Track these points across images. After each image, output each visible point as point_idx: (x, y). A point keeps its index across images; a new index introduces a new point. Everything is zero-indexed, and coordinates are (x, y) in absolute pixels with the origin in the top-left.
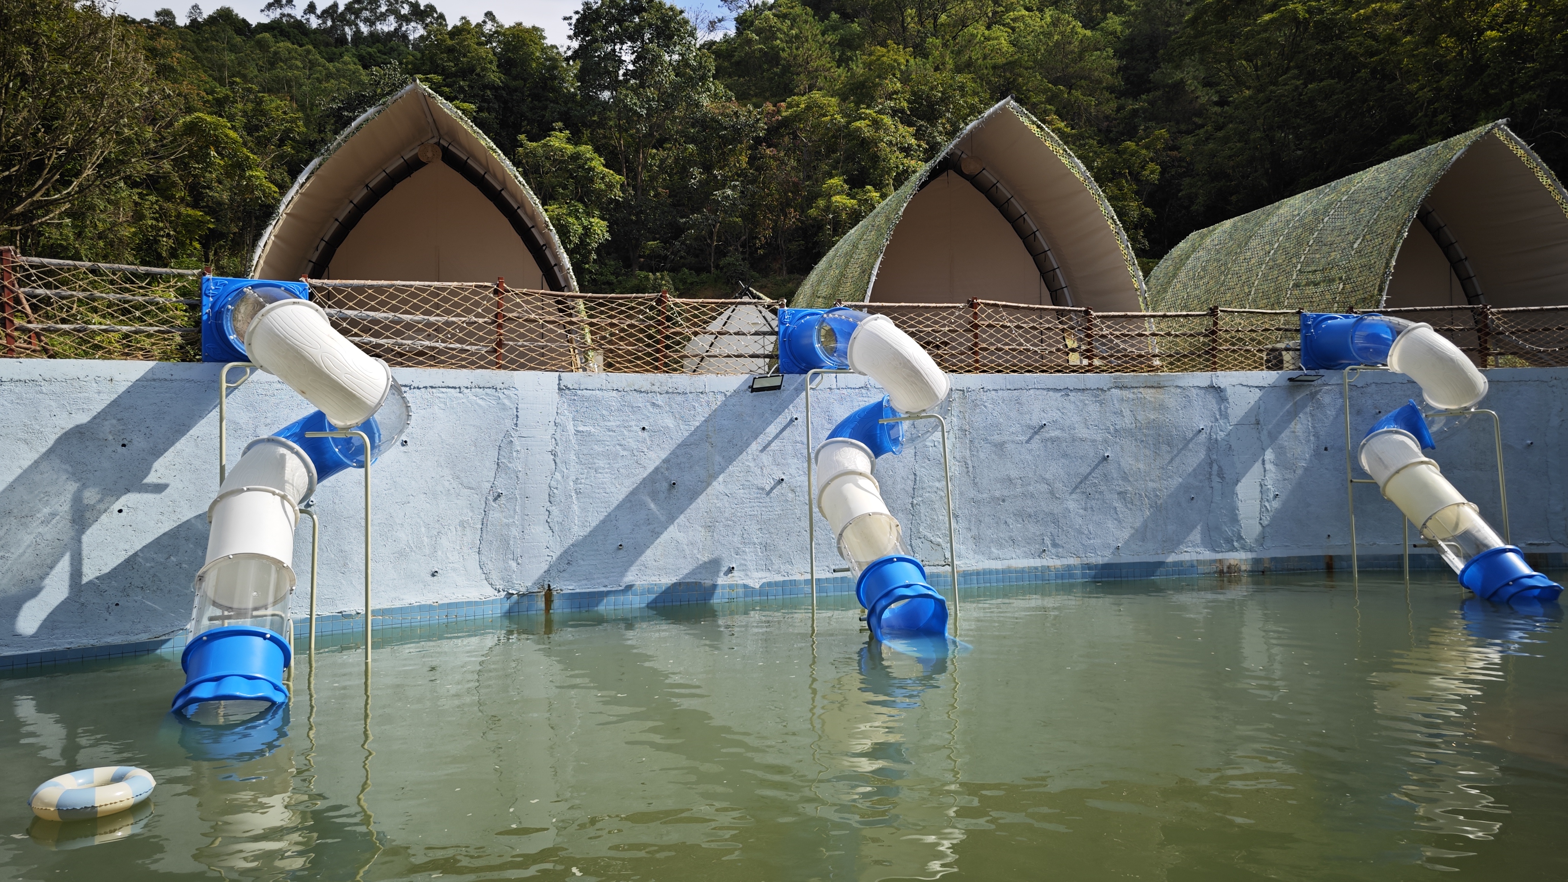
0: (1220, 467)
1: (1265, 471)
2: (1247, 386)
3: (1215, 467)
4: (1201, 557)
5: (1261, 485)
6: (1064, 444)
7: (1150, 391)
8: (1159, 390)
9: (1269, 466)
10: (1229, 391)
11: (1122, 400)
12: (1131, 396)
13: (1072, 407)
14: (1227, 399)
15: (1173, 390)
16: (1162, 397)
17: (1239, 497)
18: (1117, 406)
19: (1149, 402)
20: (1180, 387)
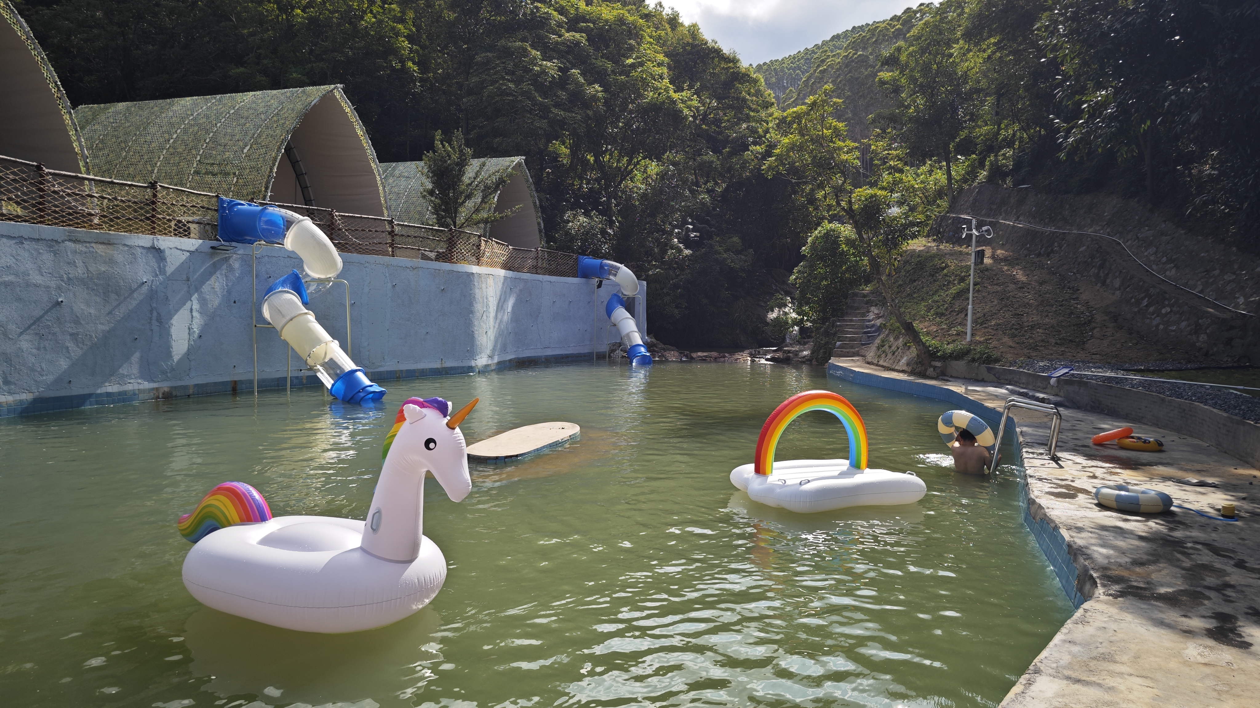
0: (158, 313)
1: (192, 317)
2: (181, 250)
3: (155, 314)
4: (141, 387)
5: (189, 329)
6: (18, 289)
7: (100, 246)
8: (109, 246)
9: (195, 314)
10: (167, 252)
11: (76, 252)
12: (84, 249)
13: (26, 254)
14: (165, 259)
15: (121, 248)
16: (111, 252)
17: (173, 338)
18: (70, 256)
19: (101, 256)
20: (127, 246)
